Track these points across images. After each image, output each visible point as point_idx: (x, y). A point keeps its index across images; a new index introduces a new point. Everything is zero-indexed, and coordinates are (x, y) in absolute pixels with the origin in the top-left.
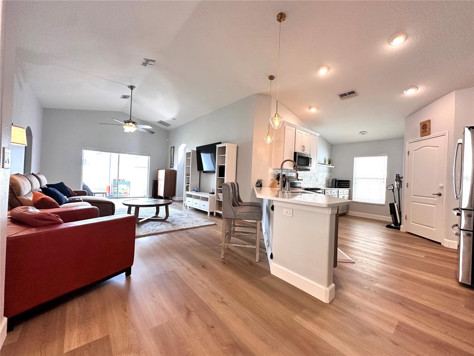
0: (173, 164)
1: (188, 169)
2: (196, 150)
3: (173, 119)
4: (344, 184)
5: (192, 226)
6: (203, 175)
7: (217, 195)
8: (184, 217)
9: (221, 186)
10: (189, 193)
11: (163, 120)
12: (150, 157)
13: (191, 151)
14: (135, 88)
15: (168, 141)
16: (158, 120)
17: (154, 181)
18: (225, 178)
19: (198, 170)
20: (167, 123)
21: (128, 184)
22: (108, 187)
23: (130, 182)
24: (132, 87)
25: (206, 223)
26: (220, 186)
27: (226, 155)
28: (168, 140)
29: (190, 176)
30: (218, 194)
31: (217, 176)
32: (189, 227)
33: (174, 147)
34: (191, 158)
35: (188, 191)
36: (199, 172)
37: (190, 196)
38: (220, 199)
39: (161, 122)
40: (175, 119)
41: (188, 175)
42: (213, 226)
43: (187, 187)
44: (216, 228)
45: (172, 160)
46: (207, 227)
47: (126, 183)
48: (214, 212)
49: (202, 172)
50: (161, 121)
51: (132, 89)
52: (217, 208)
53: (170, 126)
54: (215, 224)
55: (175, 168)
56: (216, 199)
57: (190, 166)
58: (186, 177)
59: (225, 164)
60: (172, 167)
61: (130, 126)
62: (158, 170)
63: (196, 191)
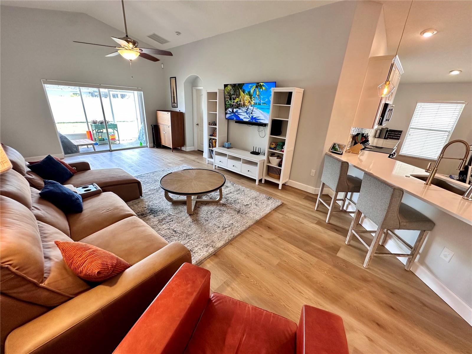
0: (176, 102)
1: (212, 115)
4: (394, 135)
7: (268, 158)
9: (276, 148)
10: (222, 151)
12: (142, 92)
13: (217, 91)
15: (163, 67)
17: (153, 125)
18: (287, 139)
20: (163, 39)
26: (273, 147)
27: (292, 106)
28: (162, 65)
29: (217, 127)
31: (269, 134)
33: (175, 78)
34: (217, 101)
38: (270, 163)
39: (153, 37)
40: (180, 33)
41: (213, 124)
42: (285, 209)
43: (210, 140)
45: (174, 97)
48: (262, 179)
53: (167, 44)
54: (283, 204)
55: (181, 109)
56: (266, 164)
57: (217, 113)
58: (209, 126)
59: (288, 119)
60: (176, 107)
61: (129, 49)
62: (157, 112)
63: (228, 148)
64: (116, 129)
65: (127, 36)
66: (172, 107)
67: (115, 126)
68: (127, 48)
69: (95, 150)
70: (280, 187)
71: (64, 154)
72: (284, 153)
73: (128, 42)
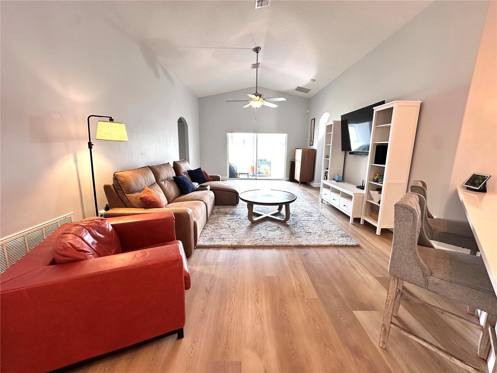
0: (312, 141)
1: (327, 148)
2: (341, 120)
3: (312, 80)
5: (316, 243)
6: (349, 157)
7: (369, 193)
8: (313, 219)
9: (378, 179)
10: (327, 183)
11: (301, 85)
12: (287, 134)
13: (332, 123)
14: (260, 49)
15: (308, 112)
16: (295, 87)
17: (291, 162)
18: (386, 166)
19: (342, 150)
20: (305, 89)
21: (269, 164)
22: (252, 167)
23: (270, 162)
24: (257, 50)
25: (342, 239)
26: (376, 178)
27: (392, 124)
28: (308, 110)
29: (330, 159)
30: (370, 191)
31: (371, 162)
32: (313, 243)
33: (315, 119)
34: (332, 133)
35: (327, 179)
36: (344, 152)
37: (328, 187)
38: (372, 200)
39: (299, 89)
40: (314, 80)
41: (327, 157)
42: (351, 250)
43: (326, 173)
44: (357, 255)
45: (312, 136)
46: (342, 250)
47: (267, 163)
48: (360, 218)
49: (348, 152)
50: (298, 87)
51: (257, 52)
52: (367, 214)
53: (310, 92)
54: (358, 246)
55: (315, 147)
56: (365, 199)
57: (331, 145)
58: (325, 159)
59: (388, 141)
60: (312, 145)
61: (256, 101)
62: (295, 150)
63: (337, 181)
64: (270, 165)
65: (257, 92)
66: (310, 145)
67: (269, 163)
68: (255, 100)
69: (248, 177)
70: (378, 232)
71: (229, 177)
72: (383, 185)
73: (256, 96)
